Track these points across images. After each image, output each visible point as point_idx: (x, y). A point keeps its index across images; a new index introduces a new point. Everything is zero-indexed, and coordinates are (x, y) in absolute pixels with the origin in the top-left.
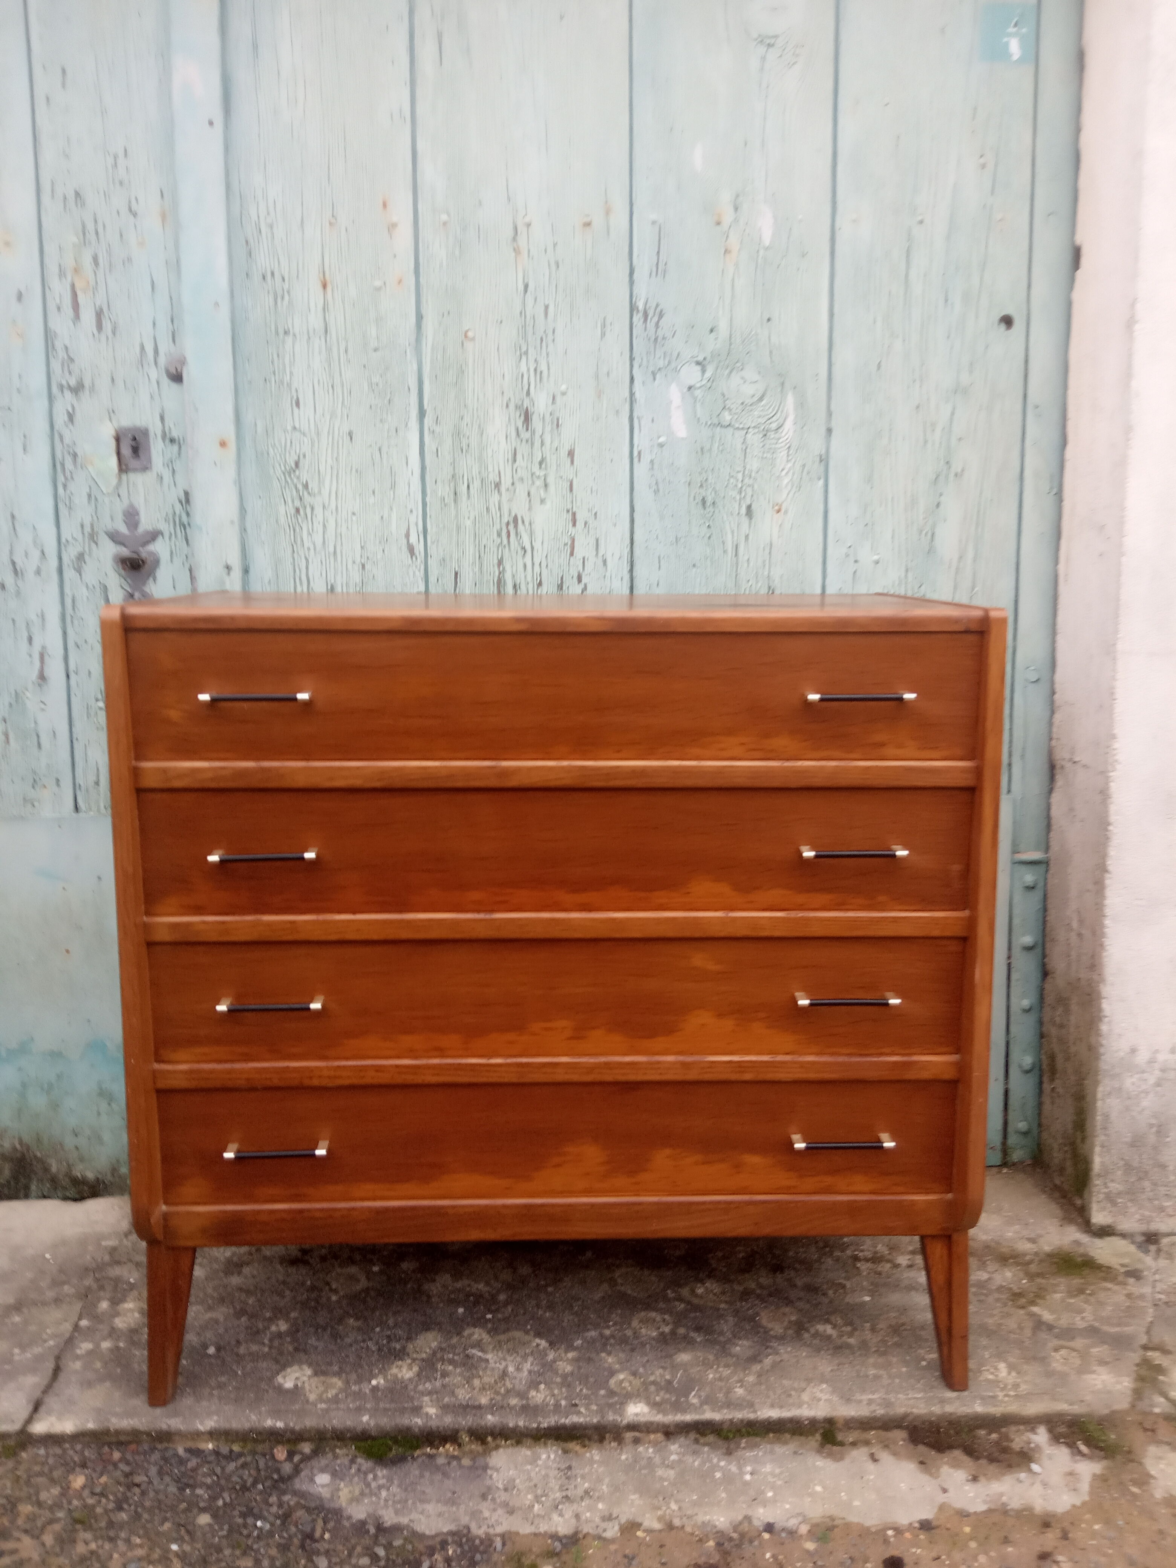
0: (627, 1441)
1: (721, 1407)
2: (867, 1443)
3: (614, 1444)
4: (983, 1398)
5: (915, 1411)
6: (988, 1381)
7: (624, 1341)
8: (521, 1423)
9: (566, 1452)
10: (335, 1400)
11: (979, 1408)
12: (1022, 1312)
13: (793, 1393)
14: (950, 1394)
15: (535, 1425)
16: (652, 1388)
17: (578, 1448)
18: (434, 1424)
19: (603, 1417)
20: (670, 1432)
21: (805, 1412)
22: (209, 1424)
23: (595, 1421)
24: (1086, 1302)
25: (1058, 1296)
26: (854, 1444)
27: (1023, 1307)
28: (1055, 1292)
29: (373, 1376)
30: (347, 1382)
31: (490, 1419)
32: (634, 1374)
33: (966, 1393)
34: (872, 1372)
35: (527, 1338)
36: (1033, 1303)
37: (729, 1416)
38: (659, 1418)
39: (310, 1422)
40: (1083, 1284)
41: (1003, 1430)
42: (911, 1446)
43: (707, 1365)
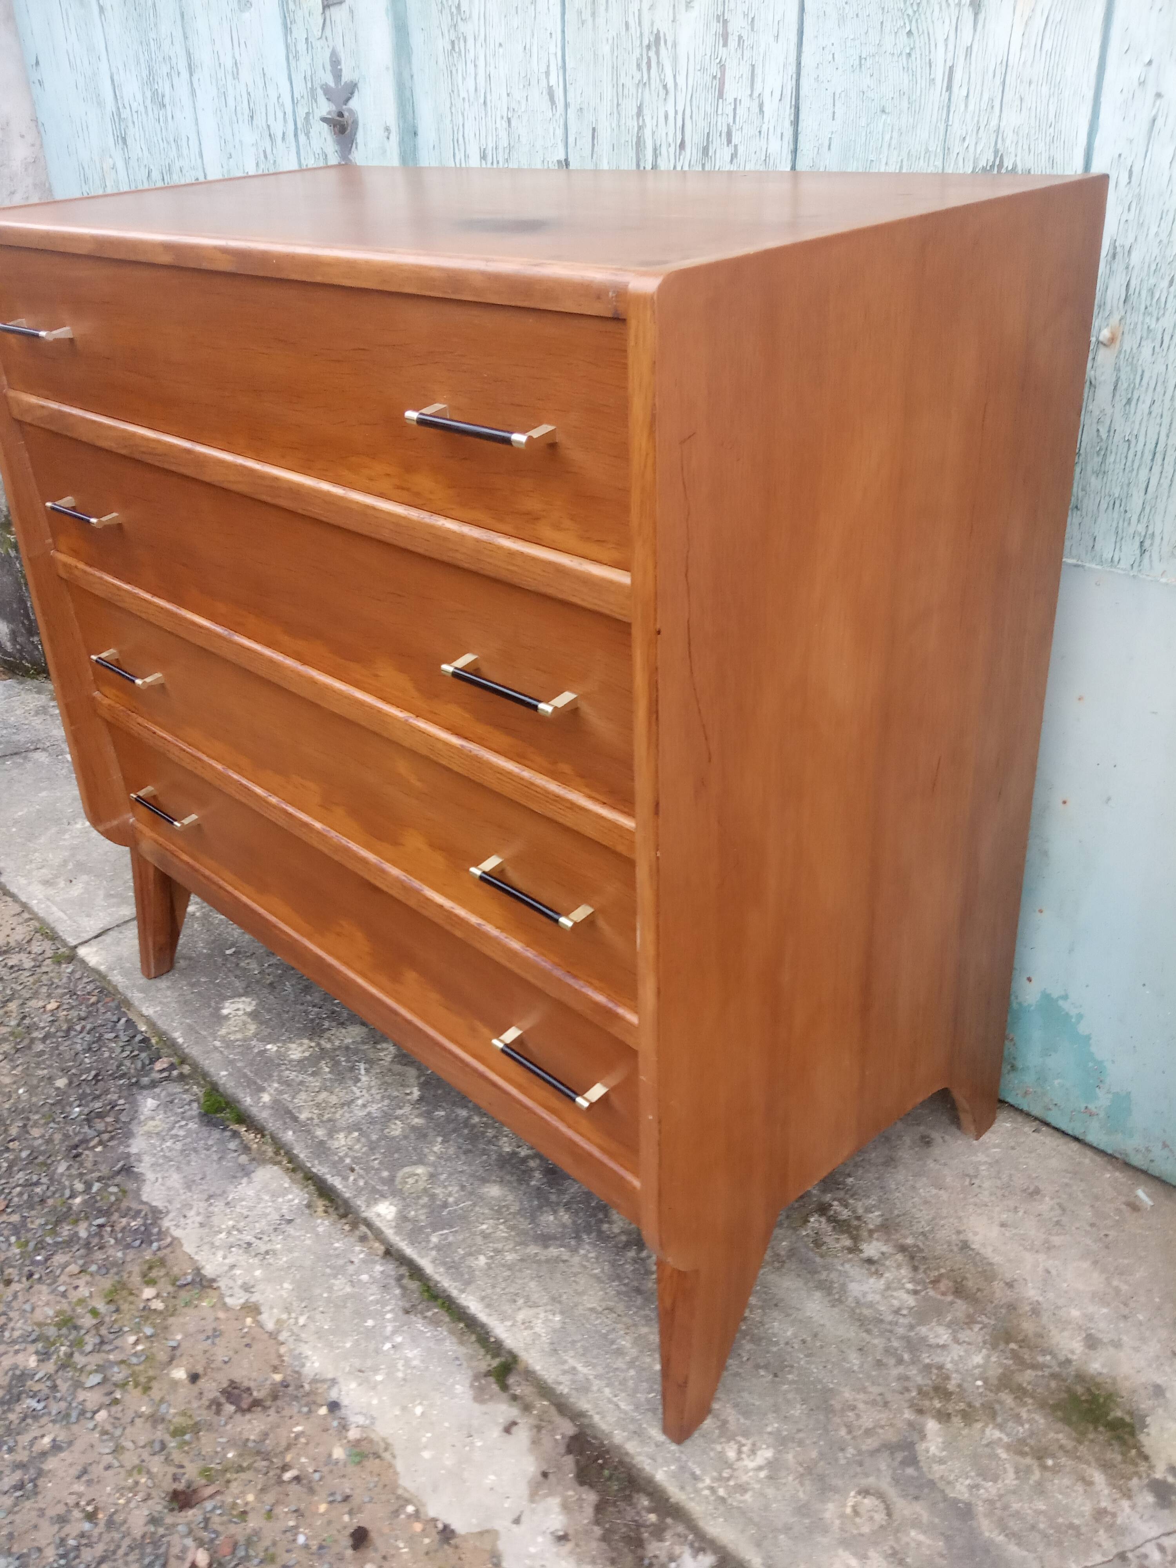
0: (357, 1233)
1: (444, 1264)
2: (527, 1408)
3: (347, 1227)
4: (683, 1468)
5: (597, 1418)
6: (721, 1455)
7: (474, 1137)
8: (302, 1156)
9: (309, 1206)
10: (228, 1044)
11: (661, 1476)
12: (908, 1415)
13: (521, 1302)
14: (656, 1433)
15: (309, 1165)
16: (425, 1200)
17: (321, 1209)
18: (254, 1111)
19: (355, 1196)
20: (391, 1253)
21: (500, 1330)
22: (148, 1010)
23: (347, 1195)
24: (1022, 1473)
25: (993, 1433)
26: (515, 1398)
27: (920, 1412)
28: (1001, 1427)
29: (273, 1042)
30: (255, 1035)
31: (289, 1136)
32: (432, 1176)
33: (674, 1447)
34: (625, 1343)
35: (413, 1081)
36: (943, 1417)
37: (437, 1277)
38: (390, 1233)
39: (194, 1051)
40: (1061, 1447)
41: (669, 1520)
42: (562, 1449)
43: (499, 1212)
